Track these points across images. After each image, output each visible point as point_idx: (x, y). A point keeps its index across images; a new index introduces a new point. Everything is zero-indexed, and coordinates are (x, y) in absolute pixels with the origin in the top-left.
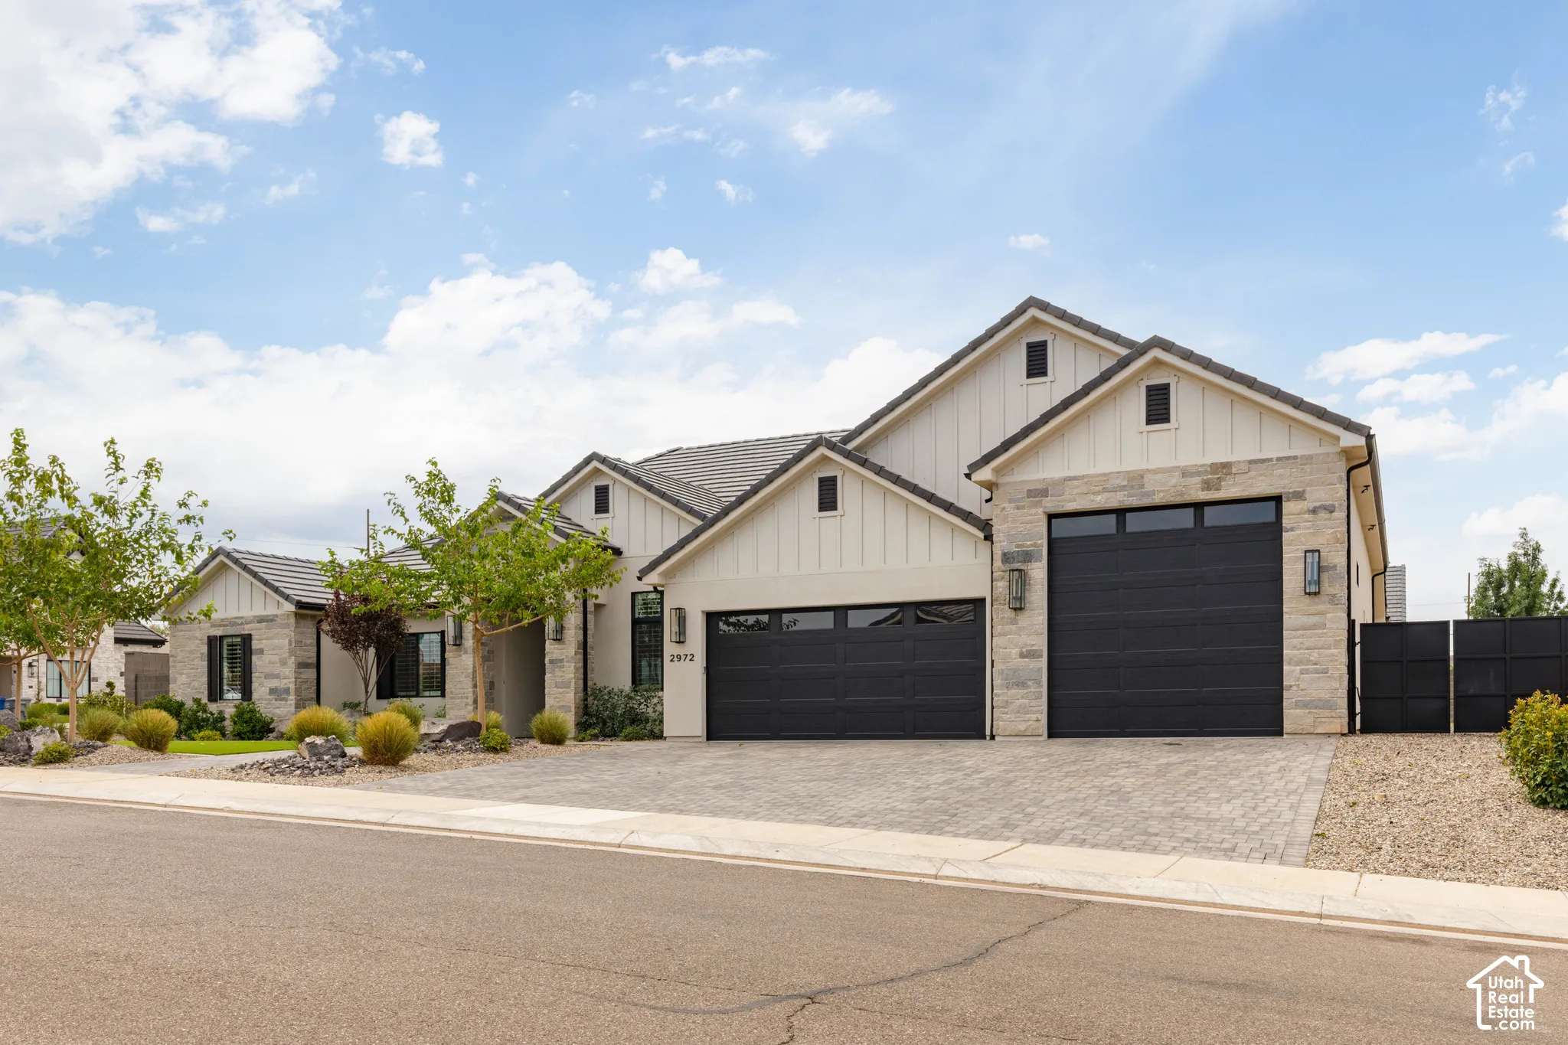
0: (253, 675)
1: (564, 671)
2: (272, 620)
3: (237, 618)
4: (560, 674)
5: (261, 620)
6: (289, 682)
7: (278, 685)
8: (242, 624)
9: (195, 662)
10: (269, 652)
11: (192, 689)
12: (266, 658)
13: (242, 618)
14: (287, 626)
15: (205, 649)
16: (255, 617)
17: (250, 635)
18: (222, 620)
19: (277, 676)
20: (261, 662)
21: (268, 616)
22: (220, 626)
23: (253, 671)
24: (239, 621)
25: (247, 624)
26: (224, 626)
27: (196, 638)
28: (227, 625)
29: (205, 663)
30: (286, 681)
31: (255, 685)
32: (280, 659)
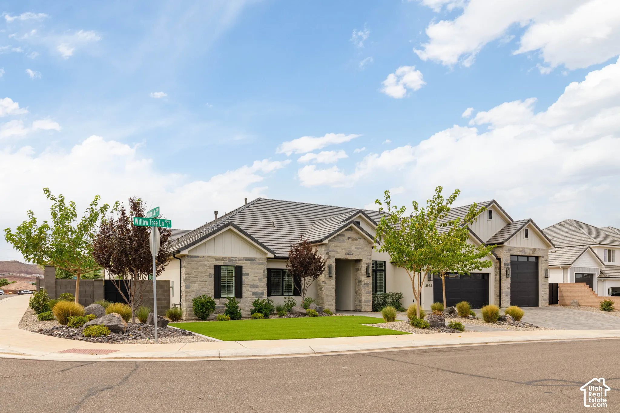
0: (243, 285)
1: (369, 288)
2: (254, 260)
3: (232, 257)
4: (367, 289)
5: (247, 259)
6: (264, 290)
7: (258, 290)
8: (236, 260)
9: (204, 278)
10: (252, 275)
11: (202, 292)
12: (251, 278)
13: (236, 257)
14: (262, 263)
15: (212, 272)
16: (244, 258)
17: (242, 266)
18: (223, 258)
19: (257, 287)
20: (247, 280)
21: (252, 258)
22: (222, 260)
23: (243, 283)
24: (234, 259)
25: (238, 261)
26: (224, 261)
27: (206, 265)
28: (226, 261)
29: (212, 279)
30: (262, 289)
31: (244, 290)
32: (259, 279)
